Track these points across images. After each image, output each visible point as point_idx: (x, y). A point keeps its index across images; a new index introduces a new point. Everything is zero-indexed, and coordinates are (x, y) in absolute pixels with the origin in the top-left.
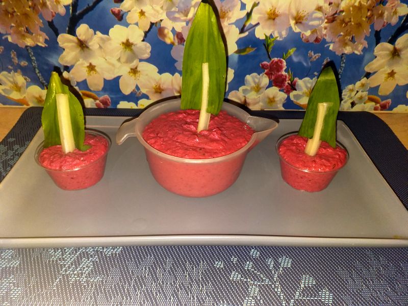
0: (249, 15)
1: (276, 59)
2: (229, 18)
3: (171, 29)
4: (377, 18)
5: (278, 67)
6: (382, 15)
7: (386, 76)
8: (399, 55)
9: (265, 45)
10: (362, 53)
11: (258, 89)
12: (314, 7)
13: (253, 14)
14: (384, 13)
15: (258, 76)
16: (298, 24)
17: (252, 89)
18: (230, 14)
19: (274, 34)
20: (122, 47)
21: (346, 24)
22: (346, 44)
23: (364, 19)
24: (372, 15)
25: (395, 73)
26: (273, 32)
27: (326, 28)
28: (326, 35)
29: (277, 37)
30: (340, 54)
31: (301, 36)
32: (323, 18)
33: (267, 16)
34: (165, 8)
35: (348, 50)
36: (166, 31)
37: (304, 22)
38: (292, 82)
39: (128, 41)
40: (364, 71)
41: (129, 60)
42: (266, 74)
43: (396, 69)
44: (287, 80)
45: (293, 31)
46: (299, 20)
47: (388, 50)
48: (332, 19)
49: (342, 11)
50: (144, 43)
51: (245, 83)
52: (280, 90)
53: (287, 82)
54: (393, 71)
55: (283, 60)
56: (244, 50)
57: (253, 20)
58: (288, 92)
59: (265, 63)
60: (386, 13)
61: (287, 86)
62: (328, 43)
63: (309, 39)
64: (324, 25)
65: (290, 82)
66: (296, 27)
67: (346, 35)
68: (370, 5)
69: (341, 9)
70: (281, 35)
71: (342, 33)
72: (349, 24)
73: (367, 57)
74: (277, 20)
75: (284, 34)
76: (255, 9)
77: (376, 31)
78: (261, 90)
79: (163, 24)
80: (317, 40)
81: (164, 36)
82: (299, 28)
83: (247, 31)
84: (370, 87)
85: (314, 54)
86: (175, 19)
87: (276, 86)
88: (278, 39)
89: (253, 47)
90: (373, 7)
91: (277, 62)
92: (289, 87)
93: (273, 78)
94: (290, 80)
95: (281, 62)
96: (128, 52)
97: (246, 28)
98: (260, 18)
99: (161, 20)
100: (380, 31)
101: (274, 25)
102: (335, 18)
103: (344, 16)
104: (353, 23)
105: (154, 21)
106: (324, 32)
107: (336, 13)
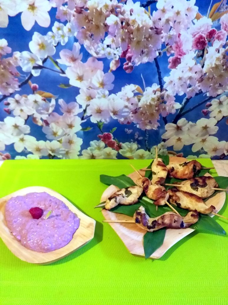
0: (85, 111)
1: (106, 133)
2: (73, 113)
3: (40, 118)
4: (163, 110)
5: (108, 137)
6: (165, 109)
7: (176, 140)
8: (181, 130)
9: (98, 126)
10: (158, 129)
11: (99, 148)
12: (122, 106)
13: (87, 110)
14: (166, 108)
15: (98, 142)
16: (115, 115)
17: (95, 149)
18: (73, 110)
19: (102, 120)
20: (13, 128)
21: (144, 114)
22: (146, 125)
23: (155, 111)
24: (159, 109)
25: (181, 139)
26: (101, 119)
27: (132, 117)
28: (133, 120)
29: (104, 122)
30: (144, 130)
31: (119, 121)
32: (129, 111)
33: (96, 111)
34: (34, 107)
35: (148, 128)
36: (37, 119)
37: (118, 113)
38: (119, 145)
39: (16, 125)
40: (162, 138)
41: (18, 134)
42: (102, 140)
43: (181, 137)
44: (115, 143)
45: (113, 119)
46: (115, 113)
47: (173, 127)
48: (135, 112)
49: (140, 108)
50: (26, 126)
51: (91, 145)
52: (113, 149)
53: (116, 145)
54: (179, 138)
55: (111, 134)
56: (86, 129)
57: (88, 113)
58: (117, 150)
59: (100, 135)
60: (167, 108)
61: (116, 147)
62: (135, 124)
63: (124, 122)
64: (131, 115)
65: (117, 145)
66: (114, 116)
67: (145, 120)
68: (156, 104)
69: (139, 107)
70: (106, 121)
71: (143, 119)
72: (146, 114)
73: (161, 131)
74: (102, 113)
75: (108, 120)
76: (88, 108)
77: (164, 117)
78: (101, 149)
79: (35, 116)
80: (128, 123)
81: (37, 122)
82: (117, 117)
83: (85, 119)
84: (167, 147)
85: (129, 130)
86: (41, 113)
87: (110, 146)
88: (105, 123)
89: (91, 127)
90: (159, 105)
91: (107, 135)
92: (118, 147)
93: (107, 143)
94: (117, 143)
95: (110, 134)
96: (17, 130)
97: (84, 118)
98: (92, 112)
99: (33, 114)
100: (166, 117)
101: (101, 116)
102: (136, 111)
103: (142, 110)
104: (148, 114)
105: (29, 114)
106: (132, 119)
107: (137, 109)
